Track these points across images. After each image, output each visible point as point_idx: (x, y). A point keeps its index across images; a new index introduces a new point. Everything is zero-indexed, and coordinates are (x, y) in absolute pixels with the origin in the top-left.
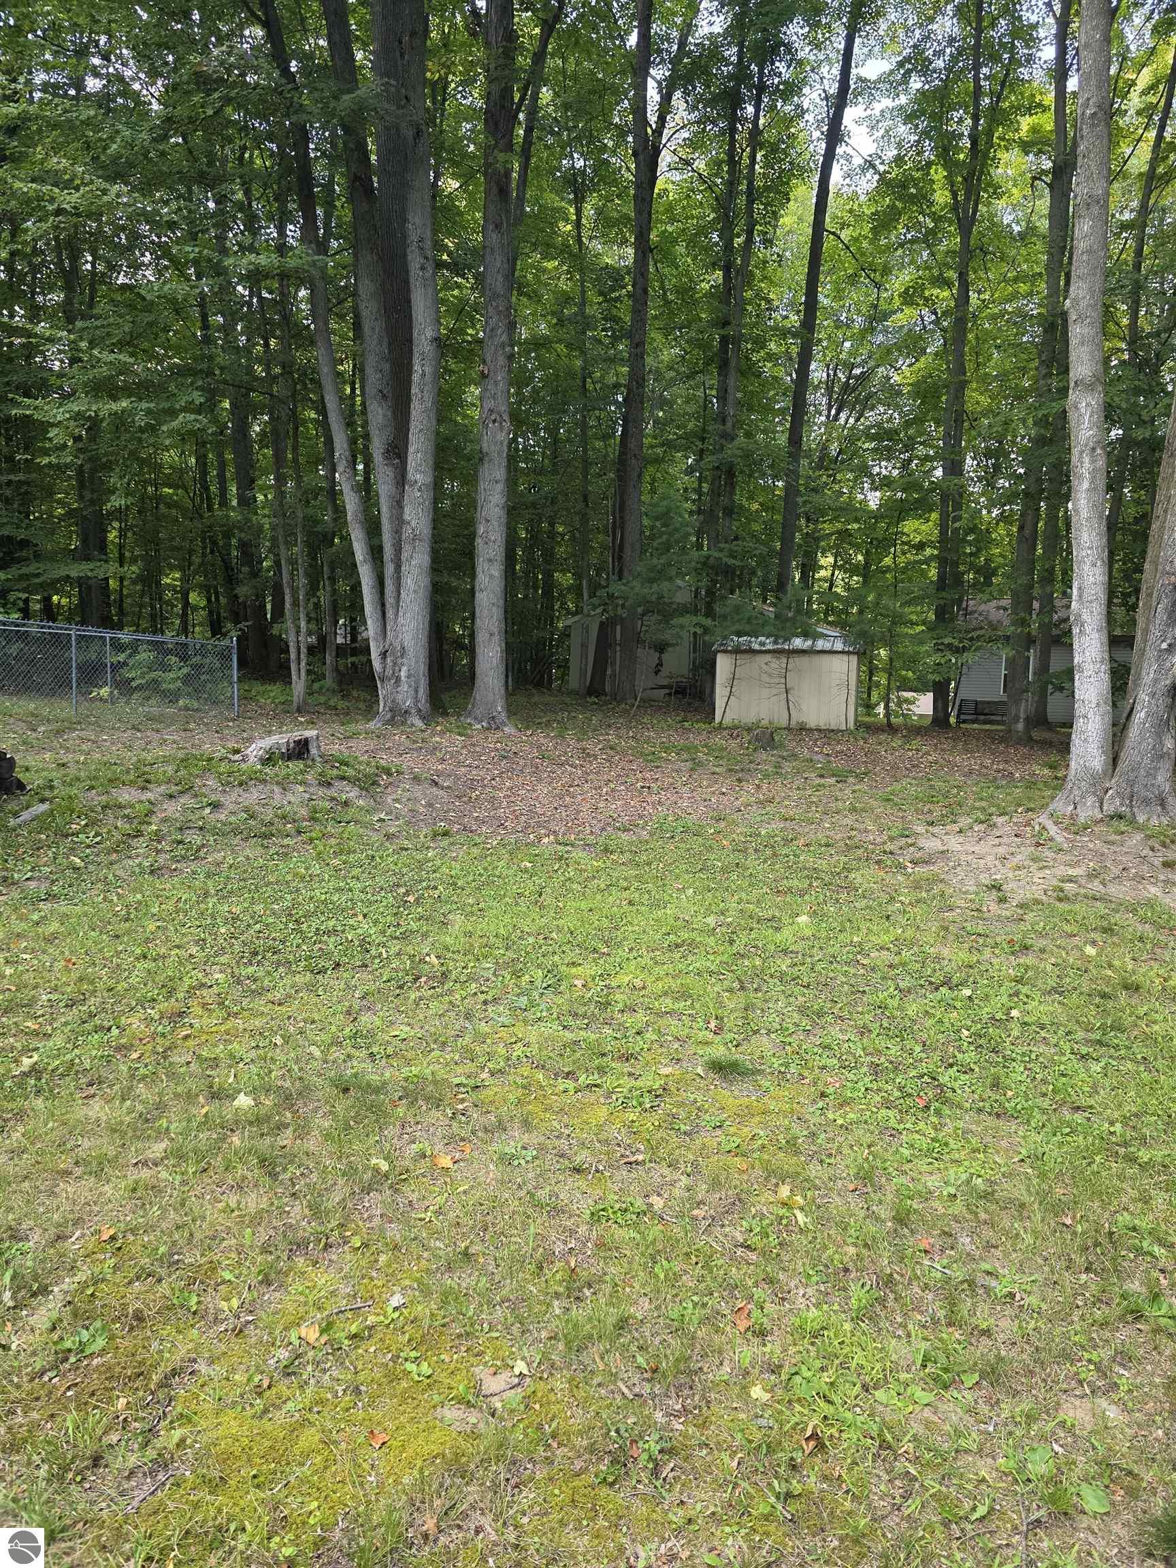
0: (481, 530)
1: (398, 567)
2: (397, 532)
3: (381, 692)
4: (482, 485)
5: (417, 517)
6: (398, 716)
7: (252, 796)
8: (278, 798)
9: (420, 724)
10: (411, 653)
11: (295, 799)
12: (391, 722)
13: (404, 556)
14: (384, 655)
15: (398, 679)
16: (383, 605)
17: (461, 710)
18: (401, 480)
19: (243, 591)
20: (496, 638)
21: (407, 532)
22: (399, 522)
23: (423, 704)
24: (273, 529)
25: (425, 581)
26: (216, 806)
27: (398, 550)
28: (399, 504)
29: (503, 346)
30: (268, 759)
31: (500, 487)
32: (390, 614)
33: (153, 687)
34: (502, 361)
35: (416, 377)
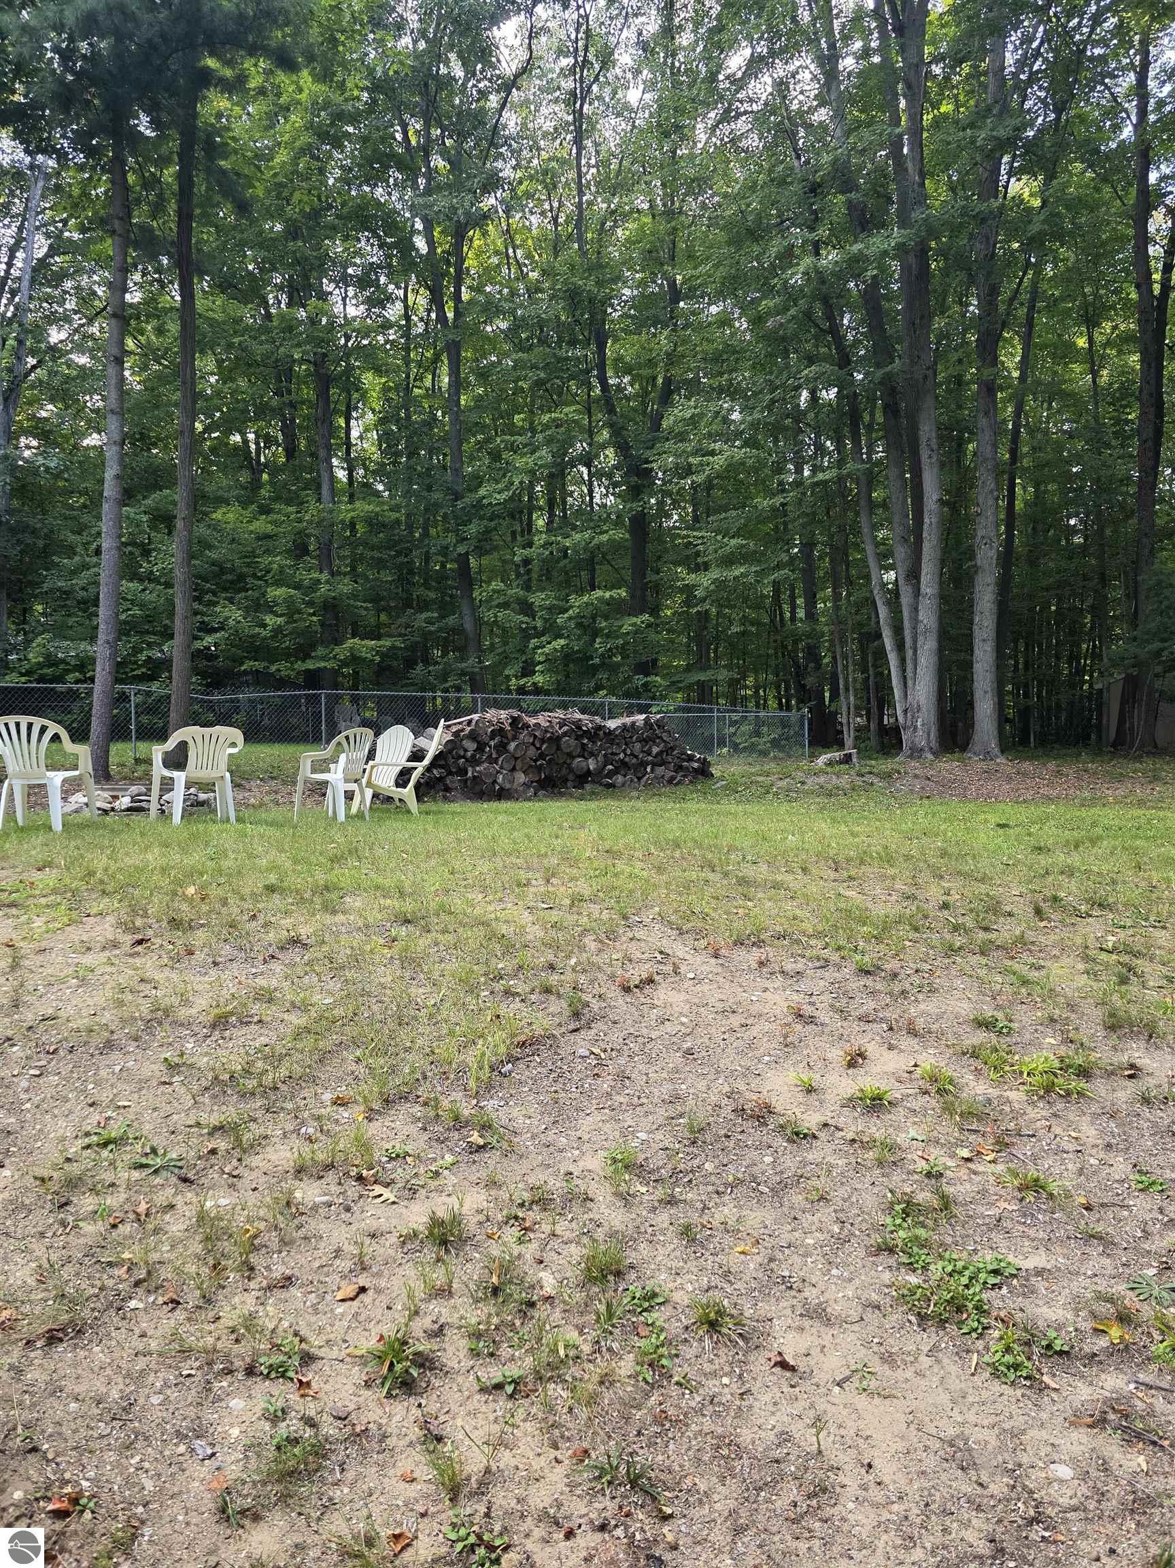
0: (977, 619)
1: (915, 651)
2: (915, 628)
3: (904, 738)
4: (977, 589)
5: (928, 616)
6: (916, 753)
7: (822, 779)
8: (834, 780)
9: (930, 756)
10: (924, 709)
11: (844, 781)
12: (911, 756)
13: (919, 644)
14: (905, 712)
15: (915, 728)
16: (905, 678)
17: (964, 748)
18: (917, 593)
19: (810, 681)
20: (989, 695)
21: (921, 628)
22: (915, 621)
23: (934, 744)
24: (832, 633)
25: (934, 659)
26: (803, 783)
27: (915, 641)
28: (916, 609)
29: (991, 492)
30: (830, 763)
31: (990, 588)
32: (910, 683)
33: (751, 749)
34: (991, 502)
35: (925, 527)
